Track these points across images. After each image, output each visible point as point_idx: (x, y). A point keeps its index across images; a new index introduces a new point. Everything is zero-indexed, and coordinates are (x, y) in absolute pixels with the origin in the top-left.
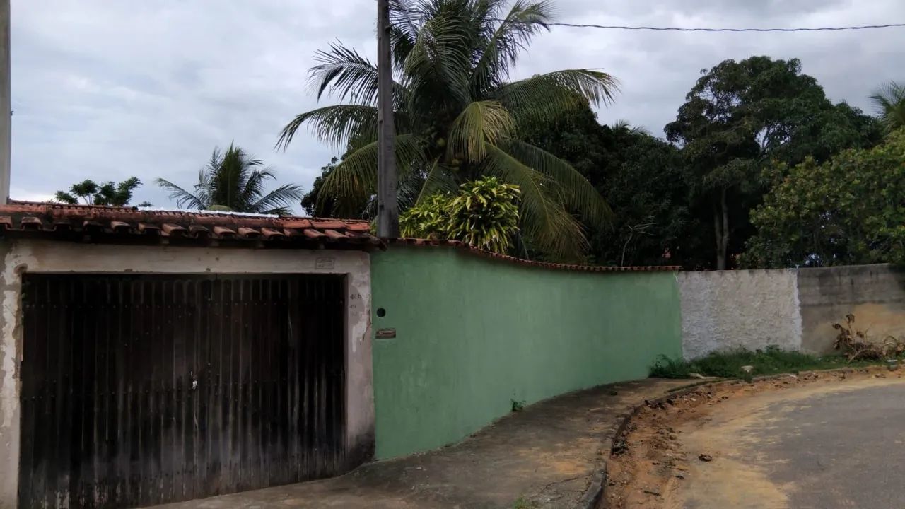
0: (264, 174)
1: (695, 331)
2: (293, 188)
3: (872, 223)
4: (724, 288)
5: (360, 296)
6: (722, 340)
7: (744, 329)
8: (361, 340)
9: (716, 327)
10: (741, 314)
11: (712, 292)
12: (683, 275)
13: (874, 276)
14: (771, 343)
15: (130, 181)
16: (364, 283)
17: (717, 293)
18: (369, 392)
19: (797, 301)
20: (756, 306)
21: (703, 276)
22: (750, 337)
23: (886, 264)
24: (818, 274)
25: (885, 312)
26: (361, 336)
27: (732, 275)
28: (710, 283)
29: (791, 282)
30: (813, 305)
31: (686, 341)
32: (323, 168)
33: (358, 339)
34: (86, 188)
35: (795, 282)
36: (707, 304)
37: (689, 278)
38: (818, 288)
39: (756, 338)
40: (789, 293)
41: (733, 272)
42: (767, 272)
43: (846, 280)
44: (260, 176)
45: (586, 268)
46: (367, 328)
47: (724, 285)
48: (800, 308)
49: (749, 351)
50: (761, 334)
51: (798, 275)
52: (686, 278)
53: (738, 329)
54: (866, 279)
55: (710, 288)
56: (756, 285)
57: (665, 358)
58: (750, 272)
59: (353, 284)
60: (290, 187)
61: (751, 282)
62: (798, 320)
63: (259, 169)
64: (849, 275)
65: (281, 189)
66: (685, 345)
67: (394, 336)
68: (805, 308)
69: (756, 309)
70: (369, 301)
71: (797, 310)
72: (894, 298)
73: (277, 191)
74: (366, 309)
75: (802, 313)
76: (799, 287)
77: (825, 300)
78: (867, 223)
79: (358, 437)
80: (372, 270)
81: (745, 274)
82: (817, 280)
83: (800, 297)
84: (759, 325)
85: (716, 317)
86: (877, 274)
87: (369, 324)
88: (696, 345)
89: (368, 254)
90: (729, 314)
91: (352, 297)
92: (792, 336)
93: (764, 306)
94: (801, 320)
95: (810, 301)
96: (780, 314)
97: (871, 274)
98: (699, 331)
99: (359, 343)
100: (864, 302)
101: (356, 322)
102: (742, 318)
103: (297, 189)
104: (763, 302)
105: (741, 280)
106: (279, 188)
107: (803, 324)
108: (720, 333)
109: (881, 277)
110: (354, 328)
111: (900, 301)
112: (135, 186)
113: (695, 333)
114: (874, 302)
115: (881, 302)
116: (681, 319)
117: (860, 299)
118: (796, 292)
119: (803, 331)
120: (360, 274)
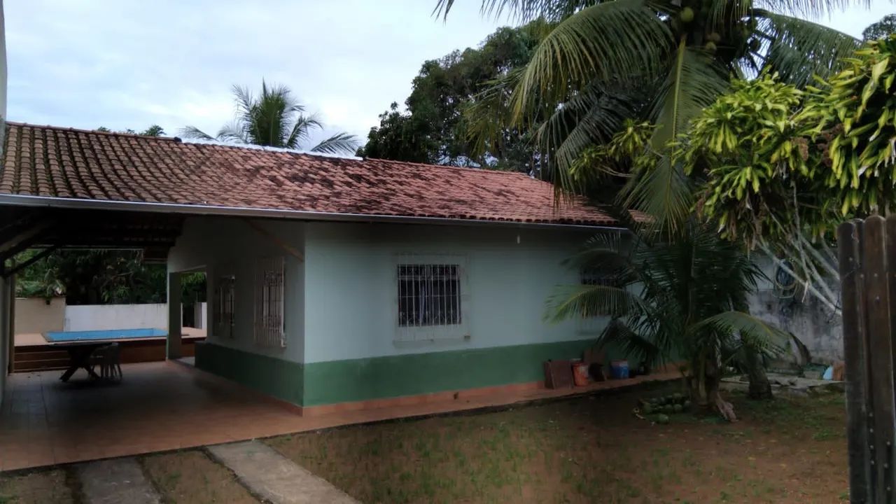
0: (311, 121)
2: (348, 138)
15: (152, 129)
32: (380, 116)
44: (306, 124)
60: (343, 136)
63: (306, 116)
65: (332, 139)
73: (329, 140)
103: (350, 139)
106: (330, 138)
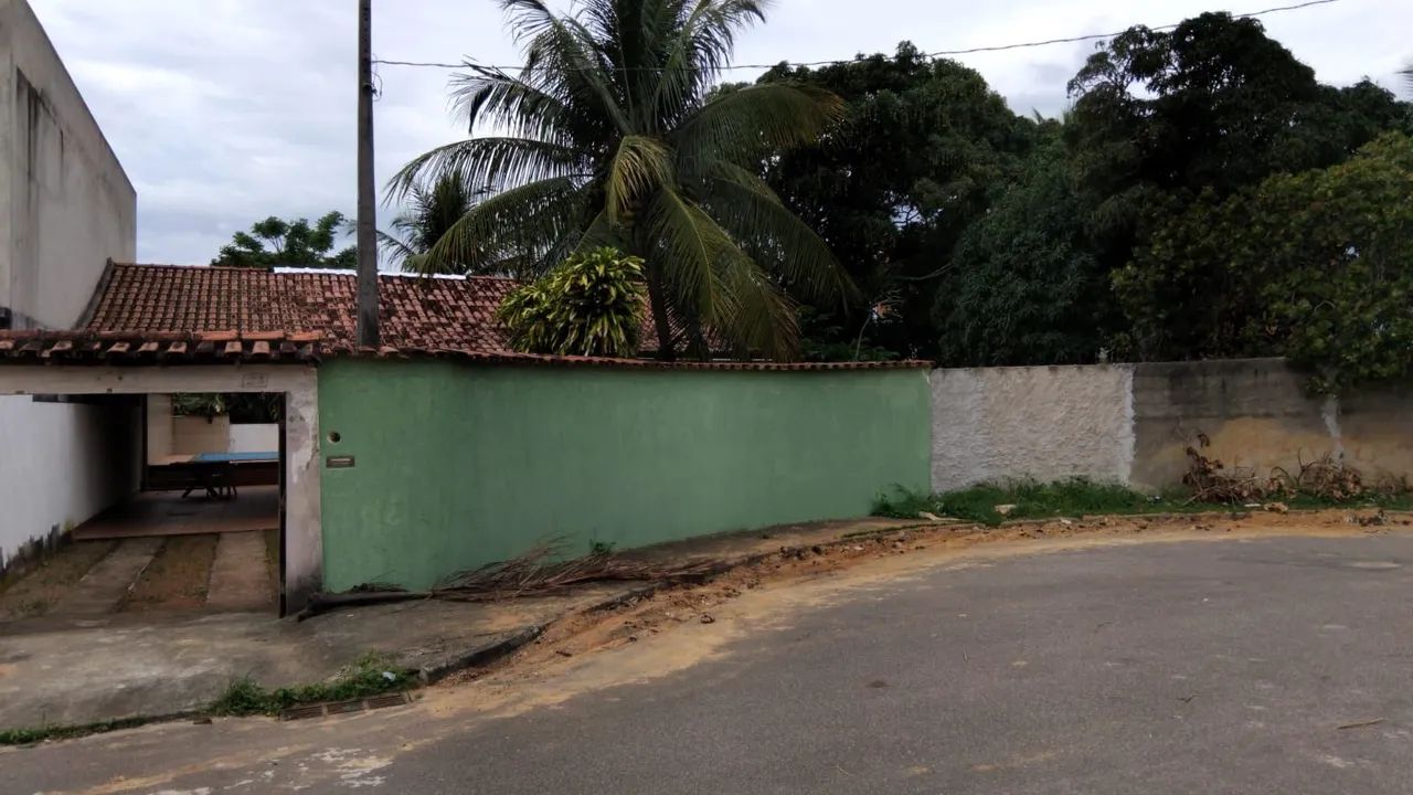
1: (955, 453)
3: (1270, 294)
4: (1003, 392)
5: (302, 418)
6: (998, 466)
7: (1034, 451)
8: (304, 469)
9: (988, 448)
10: (1030, 430)
11: (985, 398)
12: (938, 374)
13: (1260, 378)
14: (1077, 473)
15: (330, 216)
16: (308, 403)
17: (993, 400)
18: (315, 528)
19: (1130, 412)
20: (1055, 419)
21: (971, 374)
22: (1043, 463)
23: (1282, 358)
24: (1169, 371)
25: (1272, 432)
26: (305, 464)
27: (1020, 373)
28: (981, 384)
29: (1120, 383)
30: (1155, 419)
31: (939, 466)
33: (300, 468)
34: (272, 228)
35: (1129, 384)
36: (975, 416)
37: (948, 378)
38: (1167, 393)
39: (1054, 464)
40: (1117, 400)
41: (1021, 369)
42: (1080, 368)
43: (1213, 382)
45: (762, 366)
46: (312, 456)
47: (1005, 388)
48: (1133, 423)
49: (1040, 483)
50: (1061, 459)
51: (1135, 374)
52: (944, 377)
53: (1024, 451)
54: (1246, 380)
55: (982, 392)
56: (1060, 389)
57: (901, 489)
58: (1051, 369)
59: (293, 405)
61: (1052, 383)
62: (1129, 441)
64: (1218, 374)
66: (936, 473)
67: (352, 463)
68: (1141, 424)
69: (1056, 423)
70: (315, 424)
71: (1128, 427)
72: (1289, 410)
74: (311, 433)
75: (1135, 429)
76: (1135, 391)
77: (1176, 411)
78: (1263, 294)
79: (299, 579)
80: (319, 386)
81: (1041, 372)
82: (1166, 381)
83: (1135, 405)
84: (1059, 446)
85: (988, 433)
86: (1266, 373)
87: (315, 450)
88: (953, 473)
89: (315, 369)
90: (1010, 429)
91: (292, 420)
92: (1118, 463)
93: (1072, 418)
94: (1134, 440)
95: (1150, 412)
96: (1098, 430)
97: (1256, 372)
98: (960, 453)
99: (301, 474)
100: (1240, 415)
101: (297, 449)
102: (1033, 436)
104: (1070, 412)
105: (1034, 380)
107: (1137, 445)
108: (993, 457)
109: (1273, 377)
110: (294, 456)
111: (1298, 415)
112: (337, 224)
113: (954, 456)
114: (1255, 416)
115: (1268, 415)
116: (932, 436)
117: (1234, 411)
118: (1129, 399)
119: (1135, 456)
120: (303, 392)
